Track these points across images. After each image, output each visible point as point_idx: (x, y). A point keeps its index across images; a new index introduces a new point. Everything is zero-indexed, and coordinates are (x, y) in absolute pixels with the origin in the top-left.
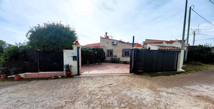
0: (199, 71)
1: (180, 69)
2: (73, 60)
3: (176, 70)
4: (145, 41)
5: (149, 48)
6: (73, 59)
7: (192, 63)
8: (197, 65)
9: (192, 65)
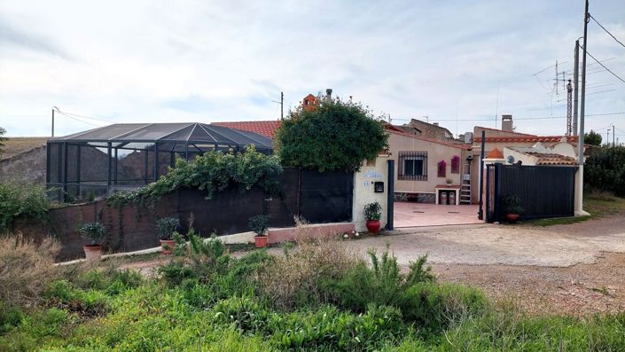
0: (618, 215)
1: (580, 211)
2: (376, 192)
3: (572, 214)
4: (473, 131)
5: (520, 162)
6: (375, 188)
7: (591, 196)
8: (605, 200)
9: (596, 202)
